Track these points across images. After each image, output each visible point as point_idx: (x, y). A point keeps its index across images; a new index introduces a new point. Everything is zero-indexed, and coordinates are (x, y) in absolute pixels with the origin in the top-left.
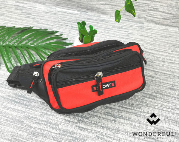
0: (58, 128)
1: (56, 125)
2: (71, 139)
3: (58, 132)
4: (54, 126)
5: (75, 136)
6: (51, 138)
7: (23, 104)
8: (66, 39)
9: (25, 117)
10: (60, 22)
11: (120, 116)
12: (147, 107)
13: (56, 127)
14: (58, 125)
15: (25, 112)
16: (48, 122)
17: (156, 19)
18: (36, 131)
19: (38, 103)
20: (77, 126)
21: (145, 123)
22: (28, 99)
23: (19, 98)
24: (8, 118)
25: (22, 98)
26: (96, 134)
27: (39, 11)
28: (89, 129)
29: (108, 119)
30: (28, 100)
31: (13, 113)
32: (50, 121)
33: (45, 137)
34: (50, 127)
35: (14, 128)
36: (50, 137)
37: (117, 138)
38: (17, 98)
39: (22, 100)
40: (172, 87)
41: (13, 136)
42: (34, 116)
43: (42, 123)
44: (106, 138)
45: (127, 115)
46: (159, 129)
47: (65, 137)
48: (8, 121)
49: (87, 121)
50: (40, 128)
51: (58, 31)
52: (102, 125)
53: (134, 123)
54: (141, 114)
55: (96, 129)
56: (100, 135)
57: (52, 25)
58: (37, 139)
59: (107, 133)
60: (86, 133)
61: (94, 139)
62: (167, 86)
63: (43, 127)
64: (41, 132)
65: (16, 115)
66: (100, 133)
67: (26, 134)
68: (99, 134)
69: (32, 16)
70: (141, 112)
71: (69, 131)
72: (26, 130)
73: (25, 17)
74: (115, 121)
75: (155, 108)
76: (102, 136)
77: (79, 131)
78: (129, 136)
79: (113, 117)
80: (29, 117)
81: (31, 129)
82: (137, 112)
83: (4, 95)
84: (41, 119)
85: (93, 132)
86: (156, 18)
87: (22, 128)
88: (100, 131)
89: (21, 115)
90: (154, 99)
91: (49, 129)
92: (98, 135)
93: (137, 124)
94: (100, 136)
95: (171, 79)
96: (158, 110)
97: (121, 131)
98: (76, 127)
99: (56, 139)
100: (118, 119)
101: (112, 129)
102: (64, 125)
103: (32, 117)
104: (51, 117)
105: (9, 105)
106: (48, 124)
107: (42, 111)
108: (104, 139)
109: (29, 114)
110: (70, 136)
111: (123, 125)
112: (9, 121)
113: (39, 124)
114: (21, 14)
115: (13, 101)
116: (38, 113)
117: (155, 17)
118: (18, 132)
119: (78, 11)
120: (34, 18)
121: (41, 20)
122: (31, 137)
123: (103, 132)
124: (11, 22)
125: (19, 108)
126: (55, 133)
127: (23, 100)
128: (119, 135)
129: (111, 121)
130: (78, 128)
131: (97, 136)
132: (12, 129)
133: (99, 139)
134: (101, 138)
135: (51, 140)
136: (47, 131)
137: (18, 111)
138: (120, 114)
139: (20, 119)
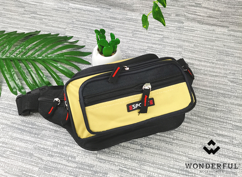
0: (74, 160)
1: (72, 158)
2: (90, 173)
3: (75, 165)
4: (70, 158)
5: (94, 169)
6: (67, 172)
7: (32, 133)
8: (83, 47)
9: (35, 149)
10: (75, 24)
11: (147, 145)
12: (181, 133)
13: (72, 159)
14: (75, 158)
15: (34, 142)
16: (63, 154)
17: (199, 17)
18: (49, 165)
19: (50, 131)
20: (97, 158)
21: (177, 152)
22: (38, 126)
23: (27, 125)
24: (14, 150)
25: (30, 126)
26: (119, 166)
27: (47, 9)
28: (110, 161)
29: (133, 149)
30: (38, 128)
31: (20, 144)
32: (65, 152)
33: (59, 171)
34: (64, 159)
35: (23, 161)
36: (65, 171)
37: (143, 171)
38: (24, 126)
39: (30, 127)
40: (213, 107)
41: (22, 171)
42: (46, 147)
43: (55, 155)
44: (130, 171)
45: (156, 143)
46: (193, 159)
47: (83, 171)
48: (15, 154)
49: (109, 151)
50: (53, 161)
51: (72, 37)
52: (127, 156)
53: (164, 153)
54: (173, 141)
55: (119, 161)
56: (124, 167)
57: (65, 29)
58: (50, 174)
59: (131, 165)
60: (107, 166)
61: (116, 172)
62: (207, 106)
63: (57, 160)
64: (54, 165)
65: (24, 146)
66: (124, 165)
67: (37, 169)
68: (122, 166)
69: (38, 16)
70: (173, 139)
71: (87, 164)
72: (37, 163)
73: (29, 18)
74: (142, 150)
75: (190, 134)
76: (126, 169)
77: (99, 164)
78: (158, 168)
79: (139, 146)
80: (39, 149)
81: (42, 163)
82: (168, 139)
83: (9, 123)
84: (55, 150)
85: (115, 165)
86: (199, 15)
87: (32, 162)
88: (124, 162)
89: (31, 146)
90: (190, 123)
91: (64, 162)
92: (122, 168)
93: (167, 154)
94: (123, 169)
95: (213, 98)
96: (194, 136)
97: (148, 162)
98: (95, 159)
99: (72, 174)
100: (145, 149)
101: (137, 160)
102: (81, 157)
103: (44, 148)
104: (66, 148)
105: (15, 135)
106: (63, 156)
107: (55, 141)
108: (128, 172)
109: (40, 145)
110: (88, 170)
111: (151, 155)
112: (17, 154)
113: (52, 156)
114: (24, 14)
115: (20, 129)
116: (51, 143)
117: (197, 15)
118: (28, 166)
119: (98, 7)
120: (41, 19)
121: (50, 21)
122: (43, 172)
123: (127, 164)
124: (11, 25)
125: (28, 138)
126: (70, 167)
127: (32, 128)
128: (146, 167)
129: (137, 150)
130: (97, 160)
131: (119, 169)
132: (20, 164)
133: (122, 172)
134: (125, 172)
135: (66, 175)
136: (62, 164)
137: (26, 141)
138: (148, 142)
139: (29, 151)
